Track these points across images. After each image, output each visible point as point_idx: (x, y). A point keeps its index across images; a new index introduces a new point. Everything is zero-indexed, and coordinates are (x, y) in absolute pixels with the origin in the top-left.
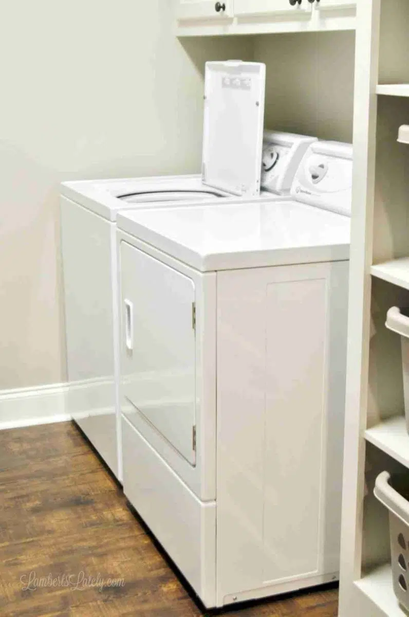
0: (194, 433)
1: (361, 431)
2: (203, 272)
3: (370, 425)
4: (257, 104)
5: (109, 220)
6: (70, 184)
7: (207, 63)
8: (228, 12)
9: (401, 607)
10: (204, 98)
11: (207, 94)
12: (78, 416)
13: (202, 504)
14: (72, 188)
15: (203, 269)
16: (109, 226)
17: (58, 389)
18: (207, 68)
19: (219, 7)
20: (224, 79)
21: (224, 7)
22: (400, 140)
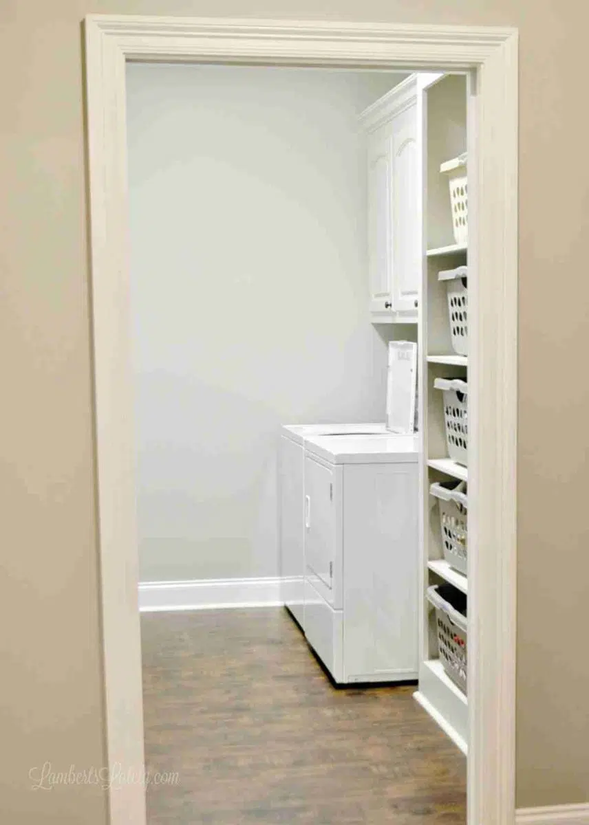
0: (331, 566)
1: (425, 563)
2: (336, 464)
3: (430, 559)
4: (412, 370)
5: (300, 444)
6: (287, 427)
7: (391, 342)
8: (393, 309)
9: (445, 671)
10: (388, 367)
11: (390, 363)
12: (289, 603)
13: (334, 612)
14: (289, 429)
15: (335, 462)
16: (302, 449)
17: (274, 581)
18: (390, 345)
19: (387, 306)
20: (399, 353)
21: (391, 305)
22: (435, 387)
